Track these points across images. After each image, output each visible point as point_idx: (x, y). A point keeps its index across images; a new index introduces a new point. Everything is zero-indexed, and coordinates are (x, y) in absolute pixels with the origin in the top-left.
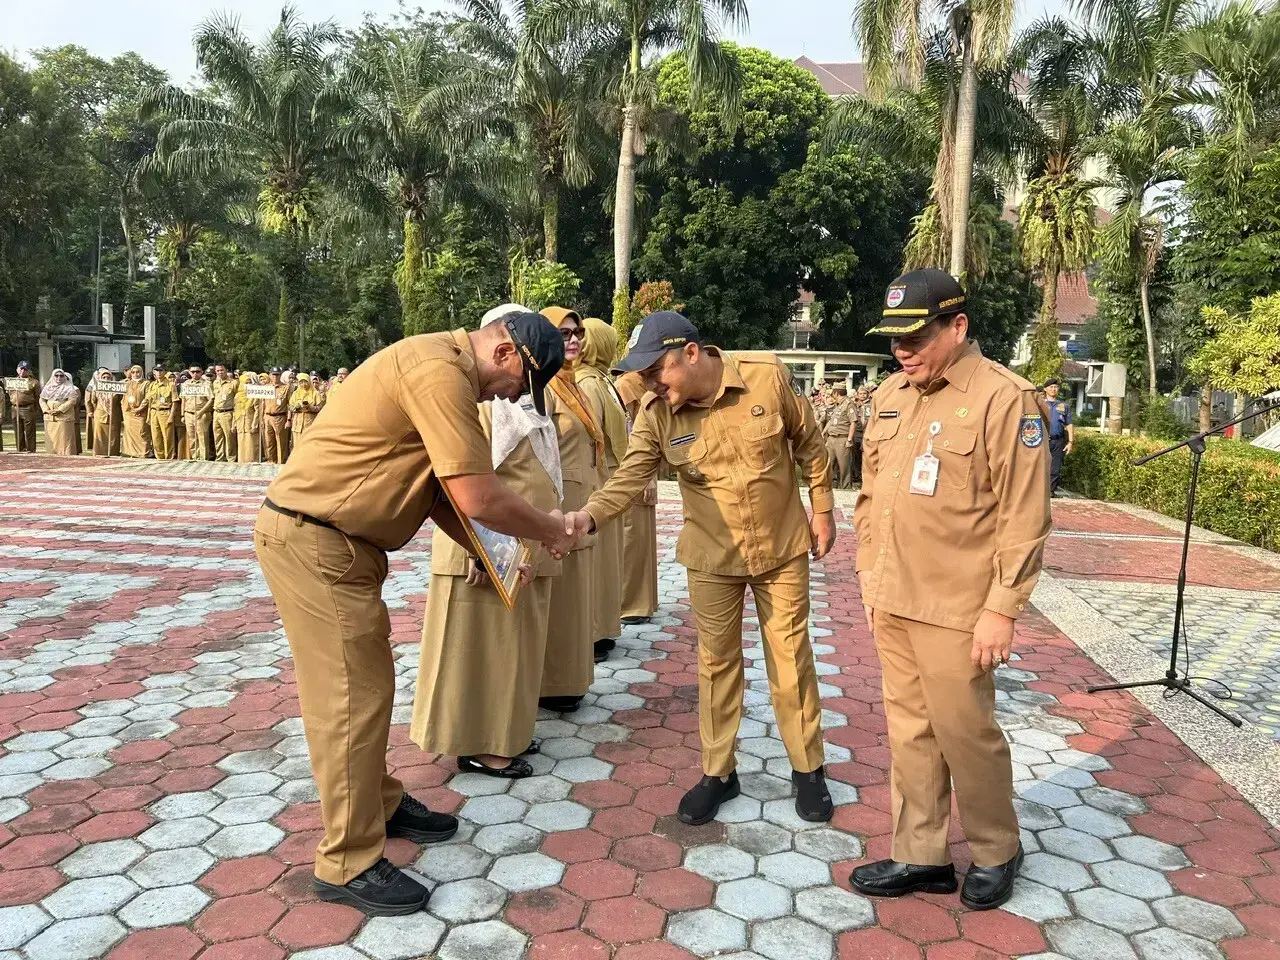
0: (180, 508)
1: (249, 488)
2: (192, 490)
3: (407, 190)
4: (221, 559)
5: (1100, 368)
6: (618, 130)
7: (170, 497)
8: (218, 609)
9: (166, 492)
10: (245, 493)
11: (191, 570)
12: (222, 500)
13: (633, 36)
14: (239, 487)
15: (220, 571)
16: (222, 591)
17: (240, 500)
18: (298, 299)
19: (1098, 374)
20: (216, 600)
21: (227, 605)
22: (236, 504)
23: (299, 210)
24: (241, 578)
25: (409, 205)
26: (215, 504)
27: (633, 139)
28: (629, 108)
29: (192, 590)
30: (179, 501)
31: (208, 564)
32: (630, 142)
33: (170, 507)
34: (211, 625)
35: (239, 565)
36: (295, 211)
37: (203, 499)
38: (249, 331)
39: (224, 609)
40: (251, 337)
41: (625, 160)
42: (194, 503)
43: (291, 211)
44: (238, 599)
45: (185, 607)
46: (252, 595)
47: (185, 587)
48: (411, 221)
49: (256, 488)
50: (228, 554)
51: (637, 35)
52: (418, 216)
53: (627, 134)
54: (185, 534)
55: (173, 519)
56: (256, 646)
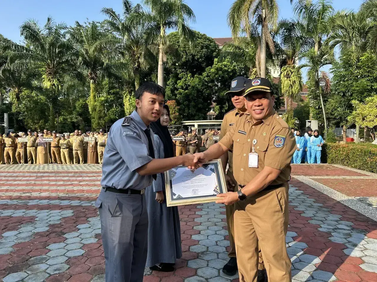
0: (11, 185)
1: (39, 175)
2: (17, 176)
3: (91, 74)
4: (24, 210)
5: (310, 122)
6: (158, 54)
7: (8, 180)
8: (20, 241)
9: (7, 178)
10: (37, 177)
11: (11, 217)
12: (28, 180)
13: (161, 25)
14: (35, 175)
15: (23, 217)
16: (23, 229)
17: (35, 180)
18: (56, 109)
19: (309, 124)
20: (19, 236)
21: (24, 238)
22: (33, 182)
23: (56, 81)
24: (32, 220)
25: (92, 78)
26: (24, 183)
27: (163, 56)
28: (161, 46)
29: (9, 230)
30: (10, 182)
31: (19, 213)
32: (161, 58)
33: (7, 185)
34: (14, 253)
35: (31, 213)
36: (55, 81)
37: (20, 180)
38: (40, 120)
39: (23, 241)
40: (41, 122)
41: (160, 63)
42: (16, 183)
43: (53, 81)
44: (30, 234)
45: (4, 241)
46: (36, 231)
47: (6, 228)
48: (93, 84)
49: (42, 174)
50: (28, 208)
51: (163, 24)
52: (95, 81)
53: (161, 55)
54: (11, 198)
55: (7, 191)
56: (36, 266)
